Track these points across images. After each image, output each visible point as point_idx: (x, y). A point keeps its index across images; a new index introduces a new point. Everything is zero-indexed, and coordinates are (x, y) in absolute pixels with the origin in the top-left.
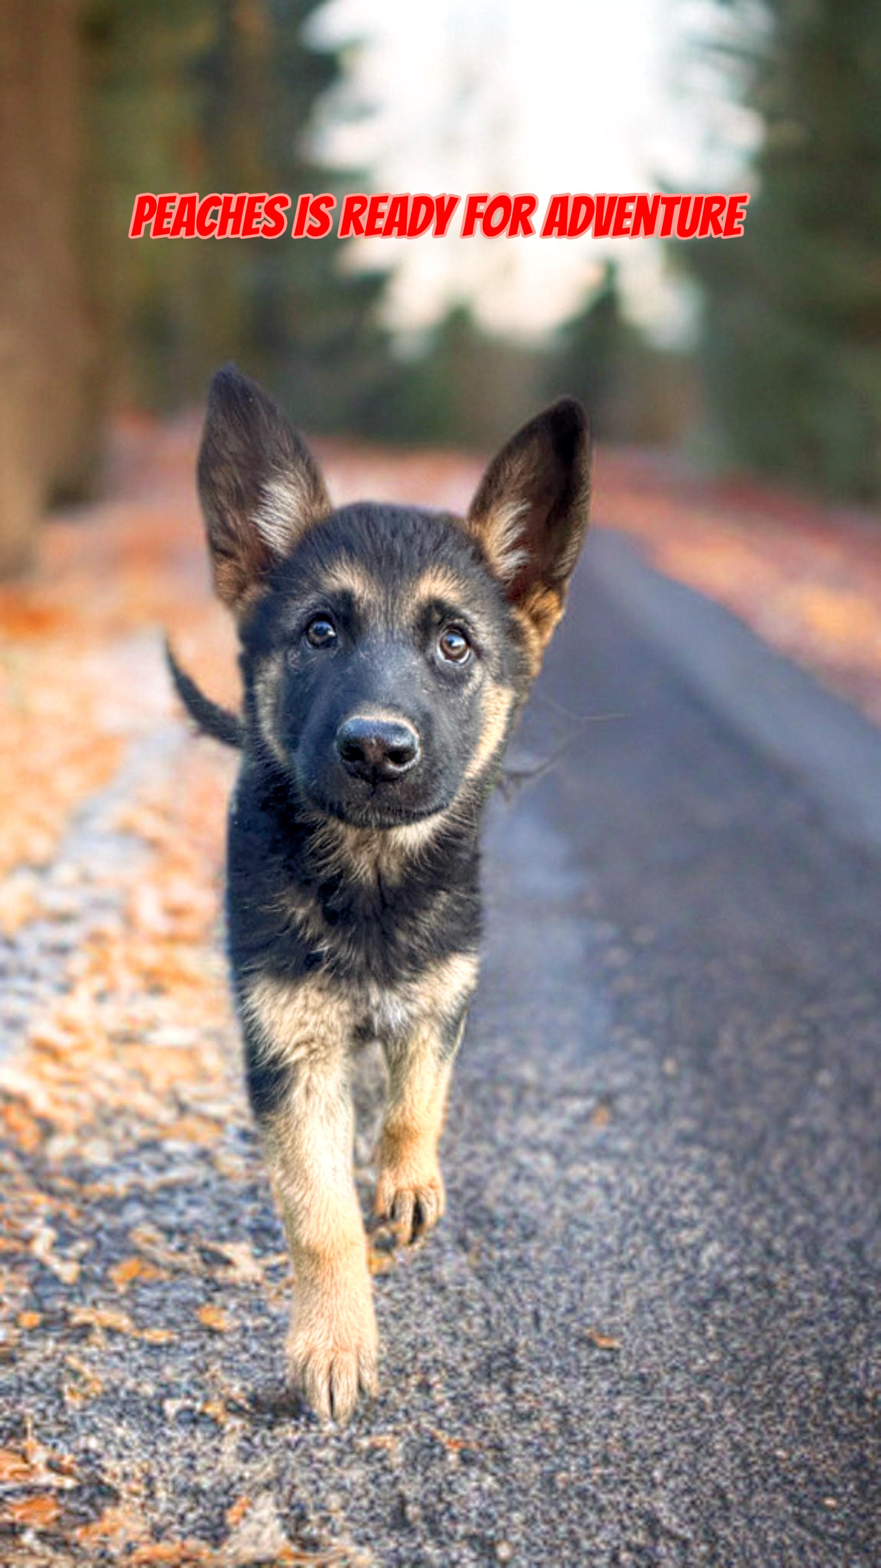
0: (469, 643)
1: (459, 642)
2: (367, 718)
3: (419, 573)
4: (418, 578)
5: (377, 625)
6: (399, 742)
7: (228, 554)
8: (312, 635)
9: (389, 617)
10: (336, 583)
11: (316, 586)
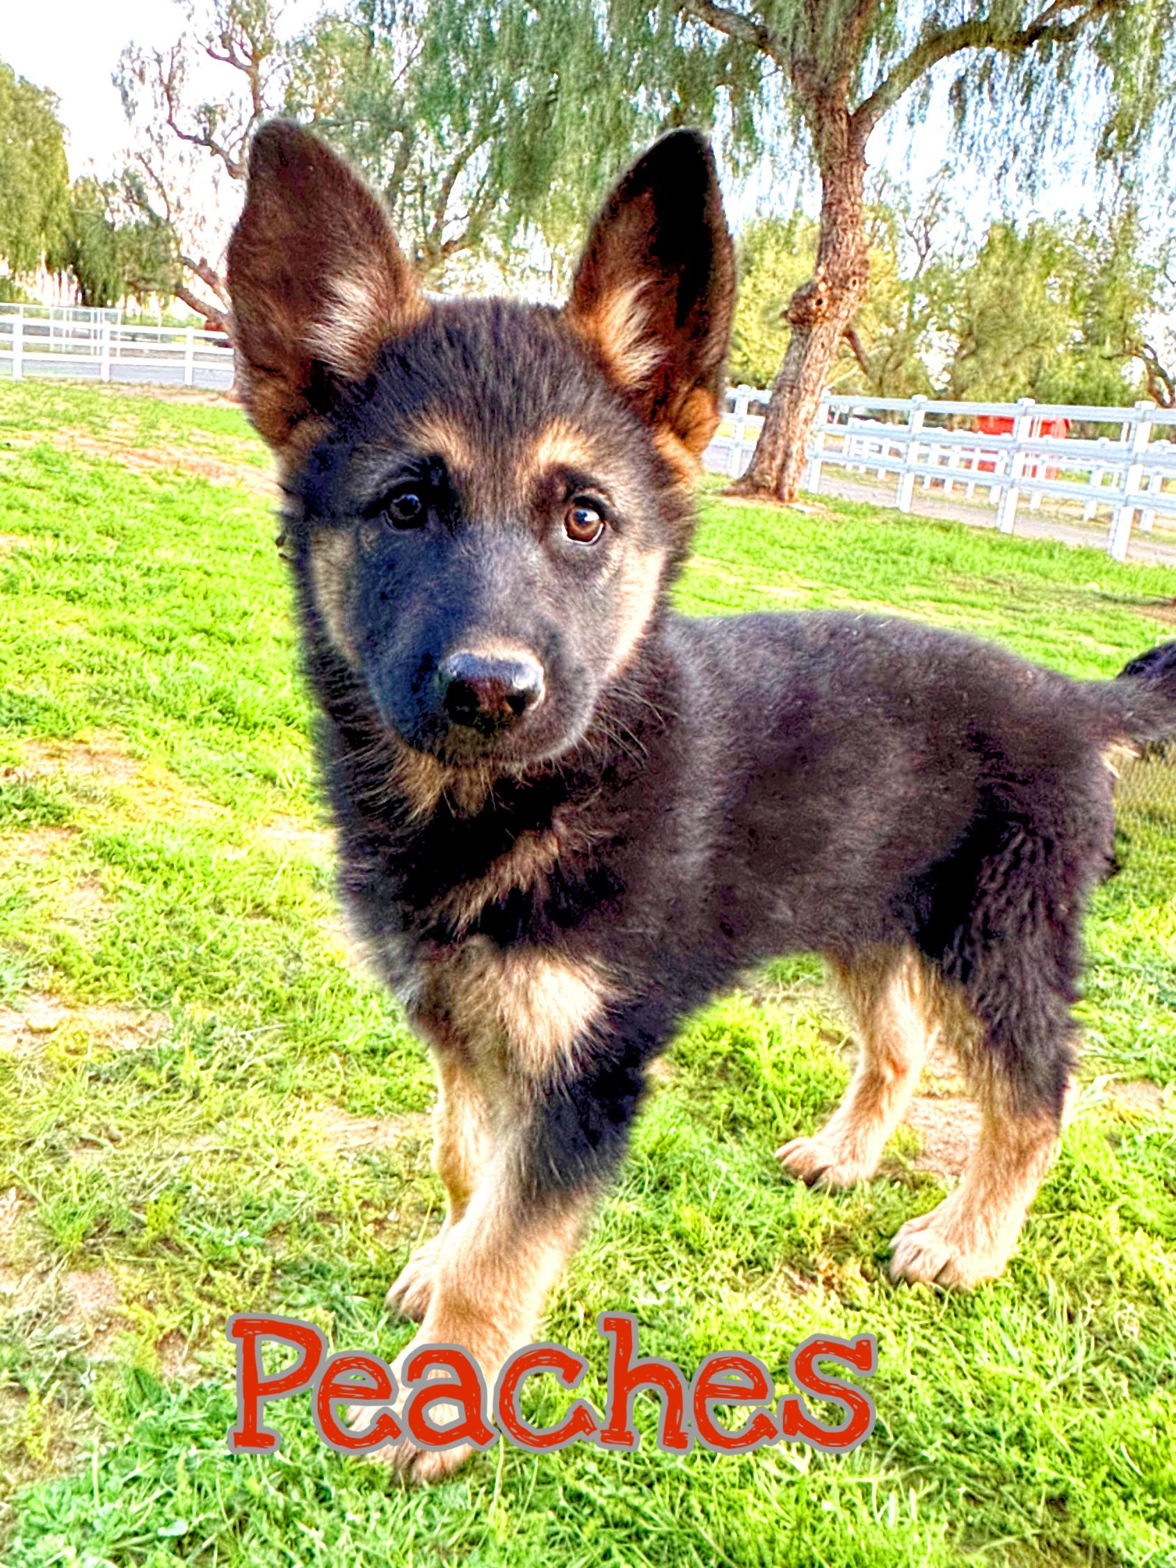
0: (603, 517)
1: (592, 516)
2: (479, 653)
3: (536, 431)
4: (535, 438)
5: (482, 501)
6: (520, 684)
7: (272, 372)
8: (393, 508)
9: (500, 495)
10: (426, 443)
11: (398, 444)
